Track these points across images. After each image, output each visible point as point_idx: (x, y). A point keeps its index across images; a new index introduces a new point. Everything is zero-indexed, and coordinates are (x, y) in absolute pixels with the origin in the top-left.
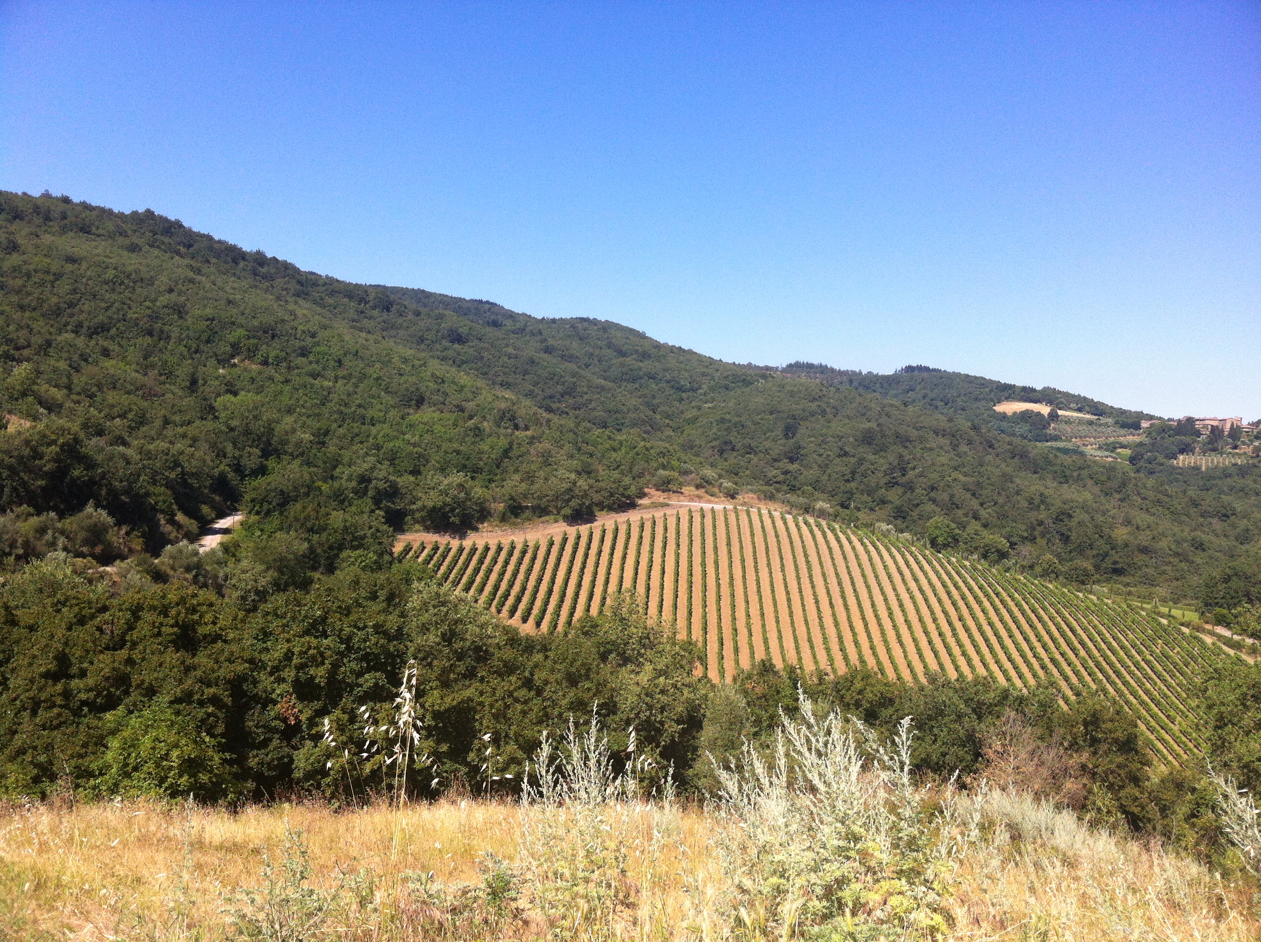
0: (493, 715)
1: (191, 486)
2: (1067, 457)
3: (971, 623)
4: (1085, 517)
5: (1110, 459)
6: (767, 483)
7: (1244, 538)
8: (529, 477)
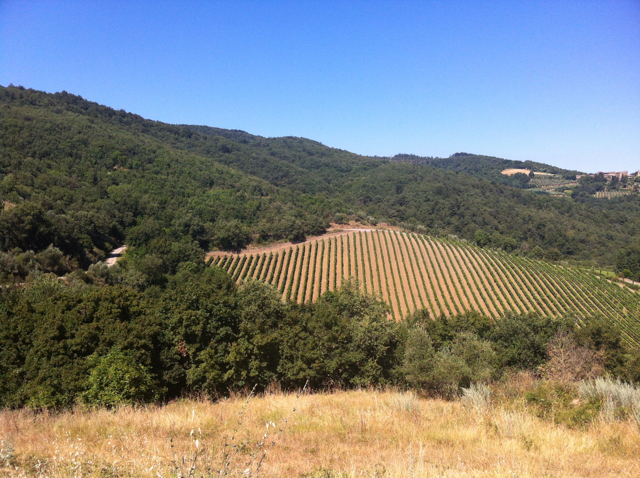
0: (289, 346)
1: (99, 233)
2: (540, 196)
3: (501, 283)
4: (552, 226)
5: (561, 196)
6: (390, 217)
7: (632, 233)
8: (271, 220)
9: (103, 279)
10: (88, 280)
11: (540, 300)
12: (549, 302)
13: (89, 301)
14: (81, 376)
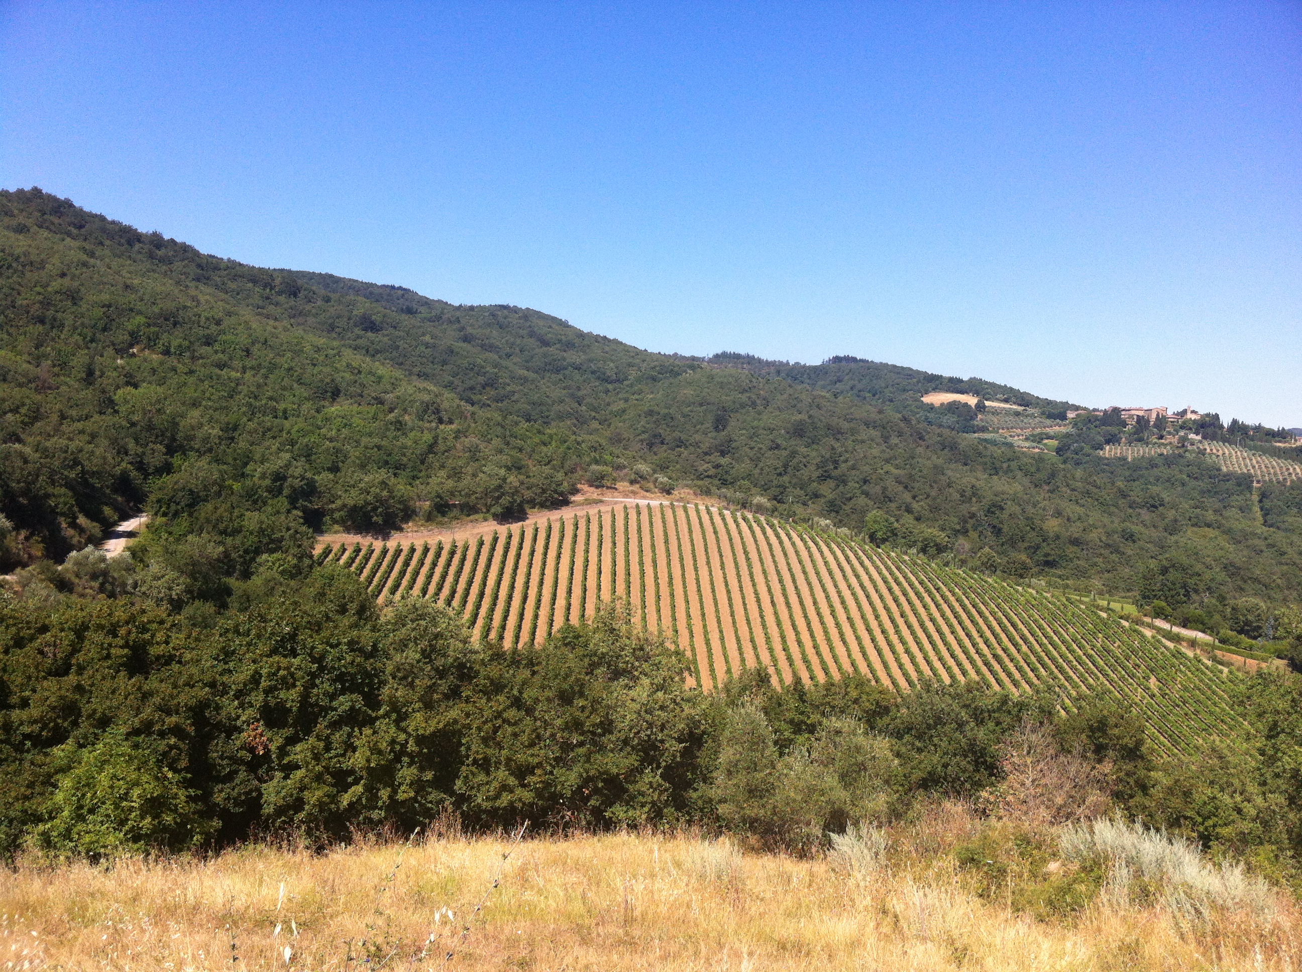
0: (482, 738)
1: (92, 486)
2: (995, 449)
3: (913, 620)
4: (1017, 509)
5: (1037, 450)
6: (699, 478)
7: (1173, 529)
8: (456, 474)
9: (96, 584)
10: (63, 585)
11: (990, 657)
12: (1007, 661)
13: (62, 630)
14: (37, 789)
